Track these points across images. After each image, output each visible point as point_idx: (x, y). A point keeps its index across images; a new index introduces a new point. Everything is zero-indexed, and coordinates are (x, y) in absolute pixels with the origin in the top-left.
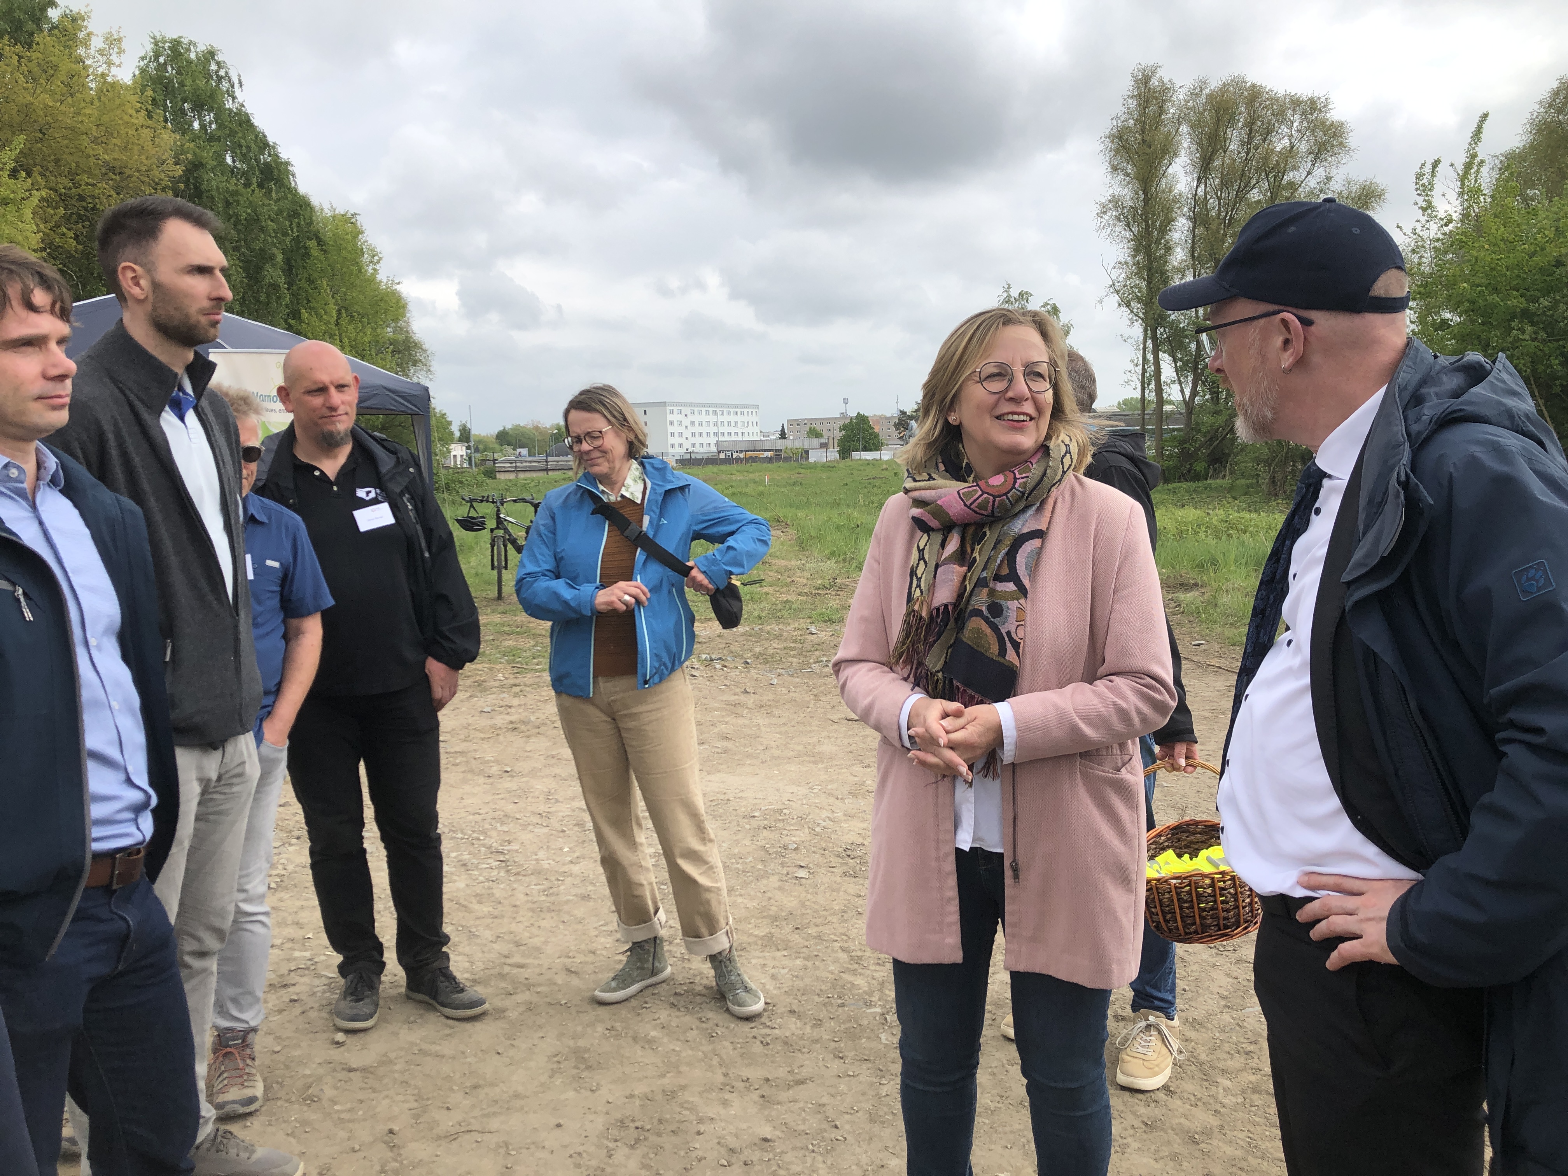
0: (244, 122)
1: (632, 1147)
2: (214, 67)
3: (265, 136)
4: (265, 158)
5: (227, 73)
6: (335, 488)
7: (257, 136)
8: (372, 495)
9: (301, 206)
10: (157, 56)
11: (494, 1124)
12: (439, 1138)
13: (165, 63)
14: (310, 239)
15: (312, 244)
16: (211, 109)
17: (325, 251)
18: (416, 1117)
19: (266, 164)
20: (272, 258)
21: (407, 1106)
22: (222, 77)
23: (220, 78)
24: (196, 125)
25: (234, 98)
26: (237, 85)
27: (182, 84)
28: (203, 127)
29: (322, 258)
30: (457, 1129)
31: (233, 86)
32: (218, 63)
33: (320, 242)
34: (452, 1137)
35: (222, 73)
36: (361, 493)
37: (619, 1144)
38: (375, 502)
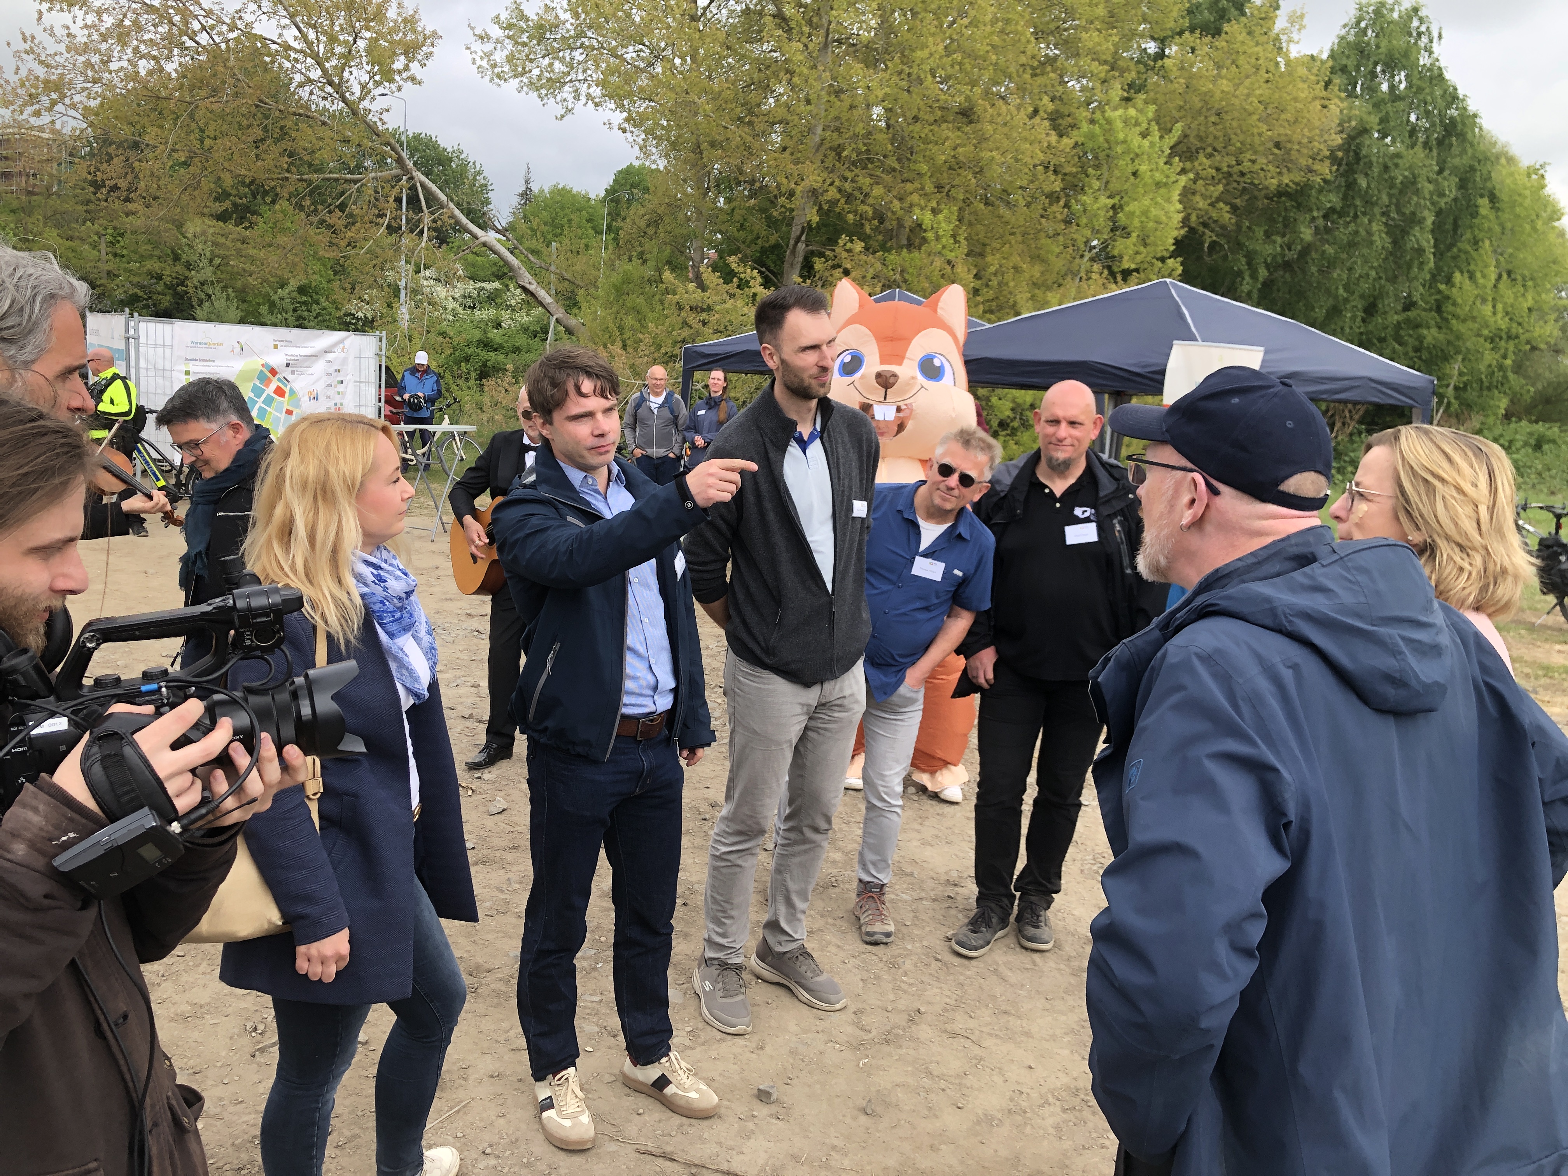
0: (1437, 77)
1: (1064, 1110)
2: (1415, 23)
3: (1455, 89)
4: (1453, 112)
5: (1428, 28)
6: (1058, 505)
7: (1445, 91)
8: (1087, 514)
9: (1479, 161)
10: (1358, 23)
11: (988, 1042)
12: (945, 1031)
13: (1367, 27)
14: (1482, 196)
15: (1484, 202)
16: (1404, 68)
17: (1498, 209)
18: (945, 1010)
19: (1452, 118)
20: (1421, 221)
21: (947, 1000)
22: (1422, 33)
23: (1419, 34)
24: (1385, 87)
25: (1431, 53)
26: (1436, 39)
27: (1378, 47)
28: (1392, 87)
29: (1492, 217)
30: (959, 1032)
31: (1431, 41)
32: (1421, 20)
33: (1493, 198)
34: (954, 1035)
35: (1423, 29)
36: (1078, 512)
37: (1058, 1103)
38: (1087, 520)
